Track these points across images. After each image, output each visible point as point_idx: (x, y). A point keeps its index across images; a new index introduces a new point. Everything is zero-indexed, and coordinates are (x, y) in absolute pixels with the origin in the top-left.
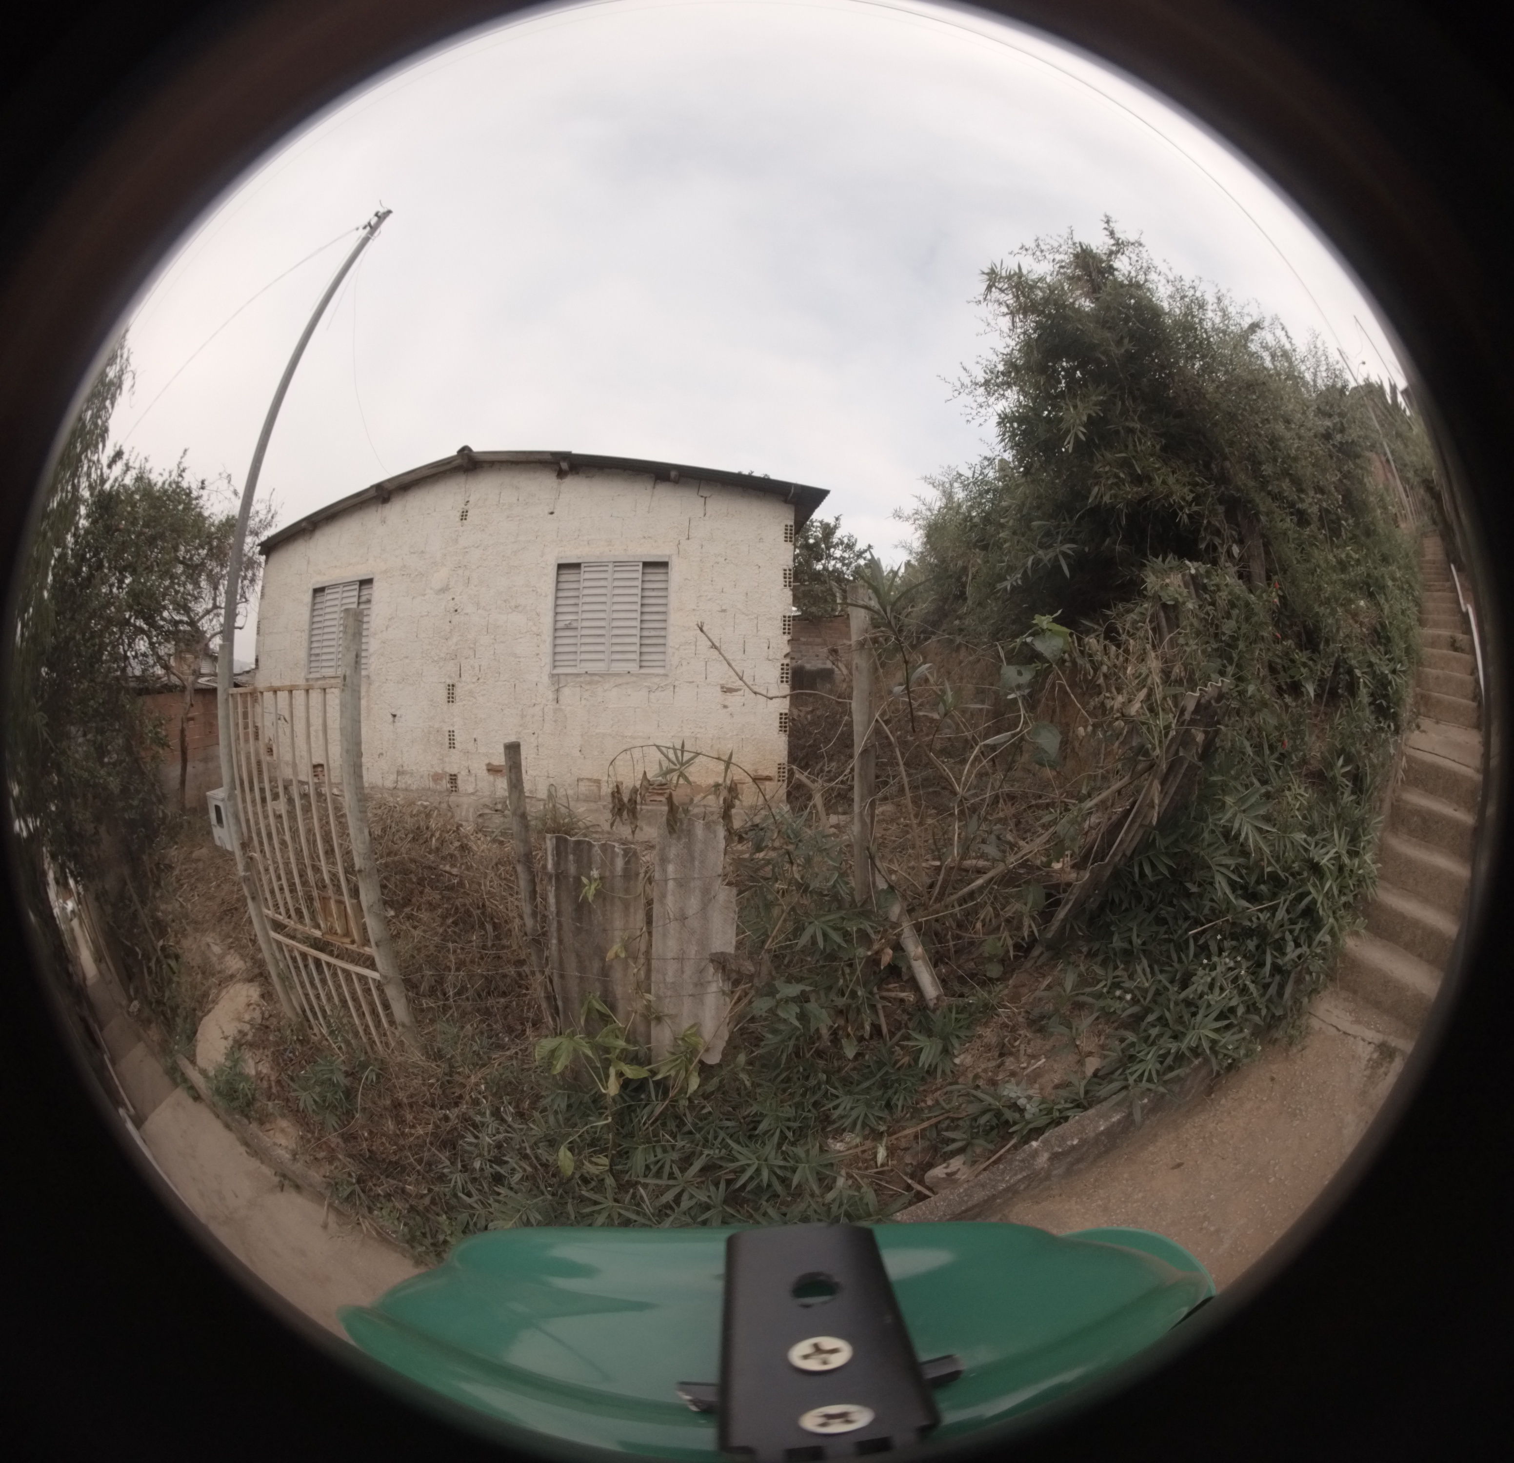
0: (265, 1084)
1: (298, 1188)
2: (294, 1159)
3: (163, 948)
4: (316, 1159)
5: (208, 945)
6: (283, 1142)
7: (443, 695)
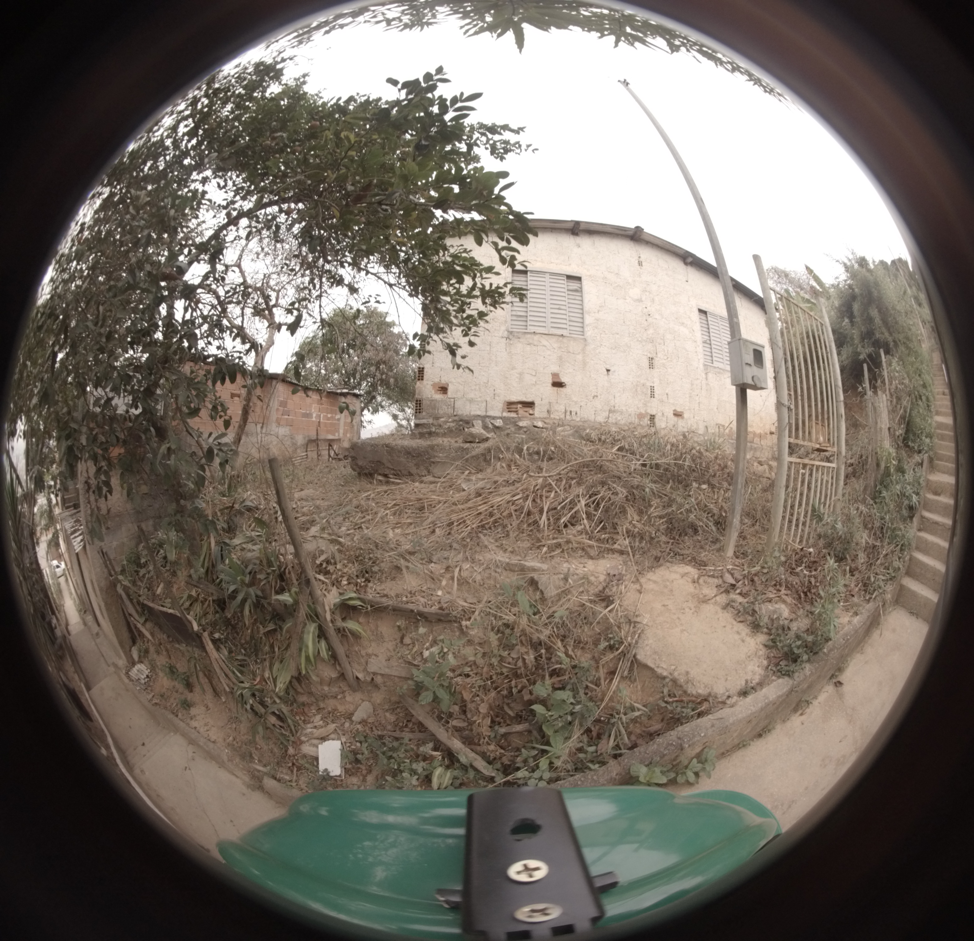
7: (646, 363)
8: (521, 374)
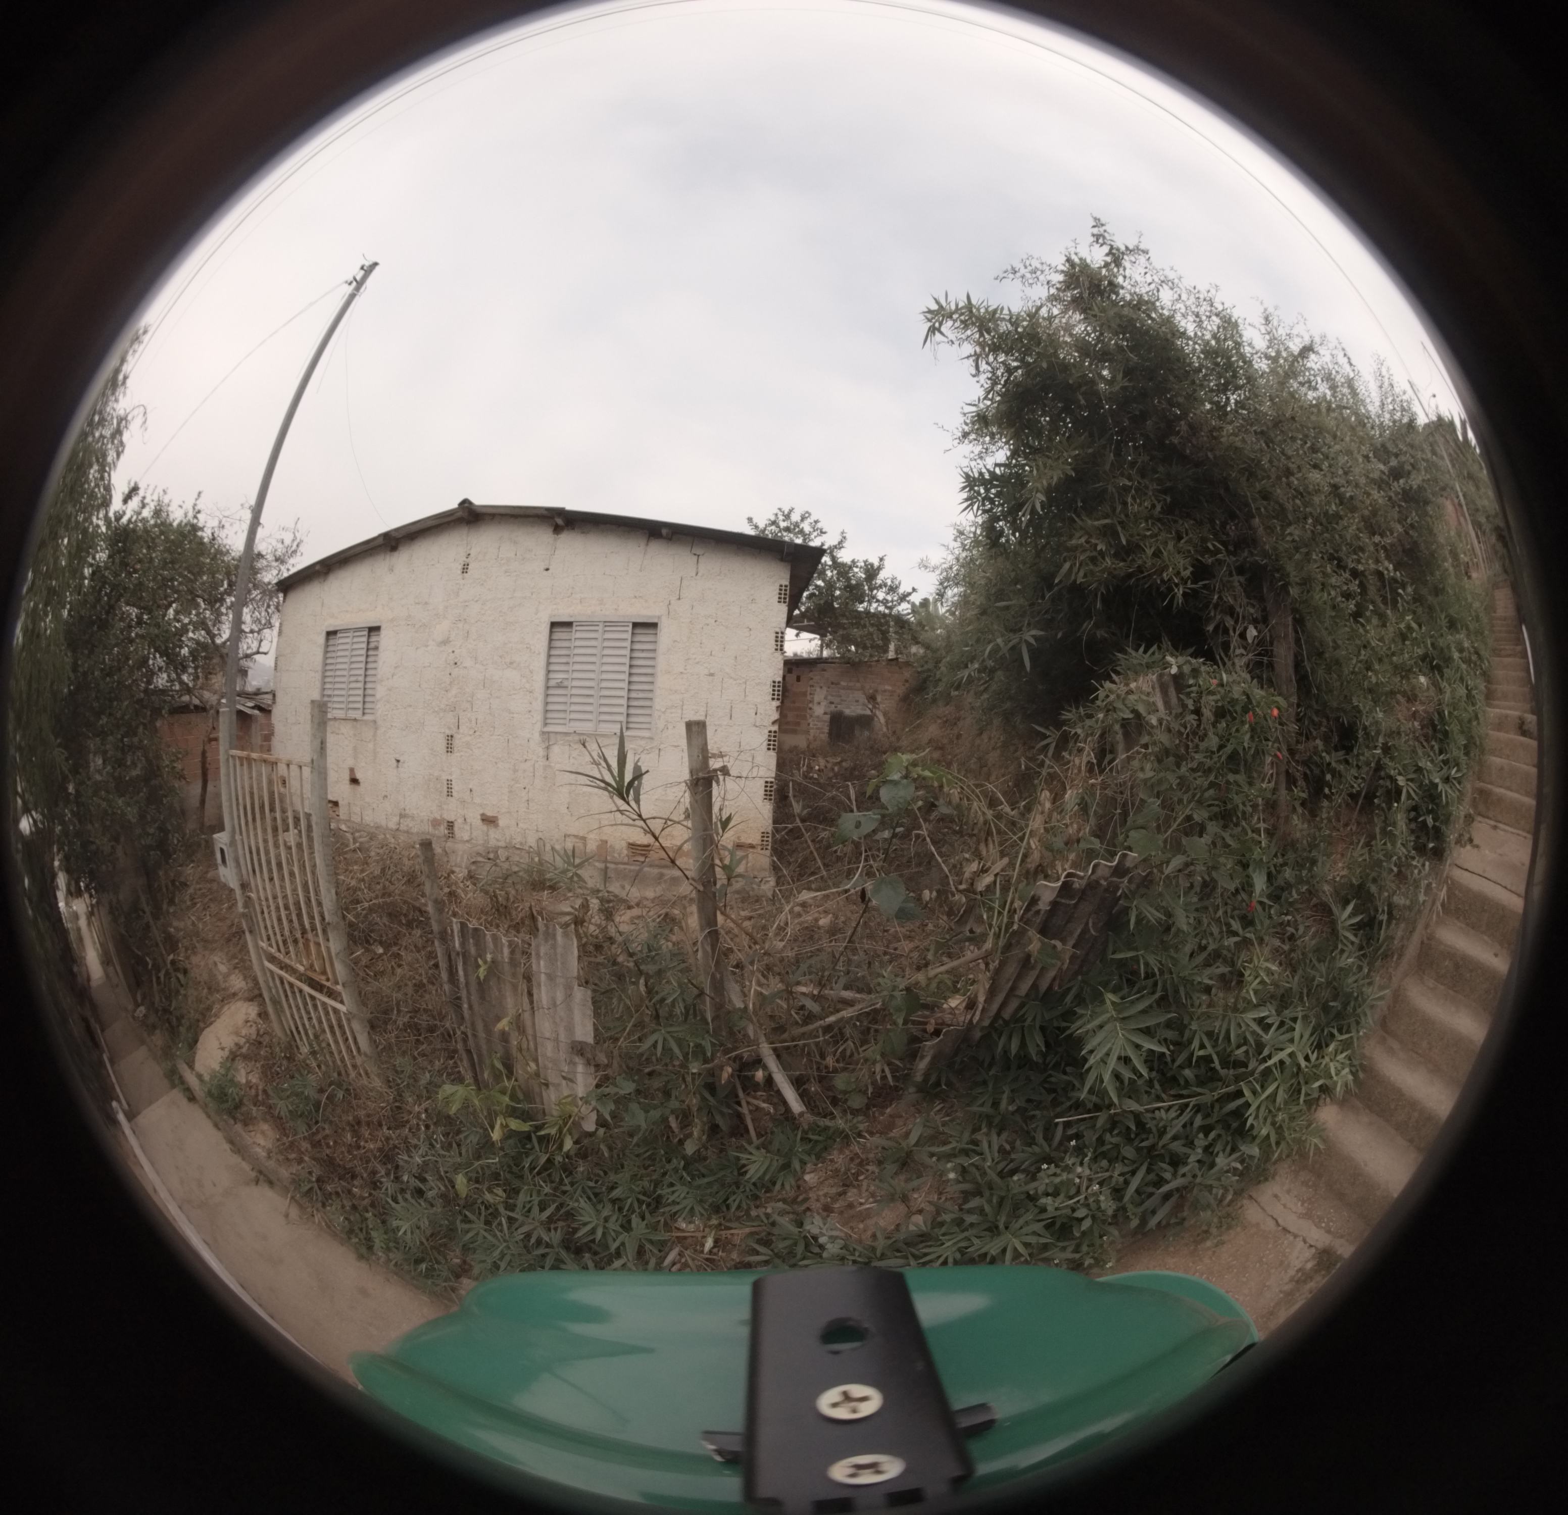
0: (253, 1092)
1: (271, 1183)
2: (269, 1157)
3: (173, 962)
4: (288, 1159)
5: (215, 964)
6: (262, 1142)
7: (442, 744)
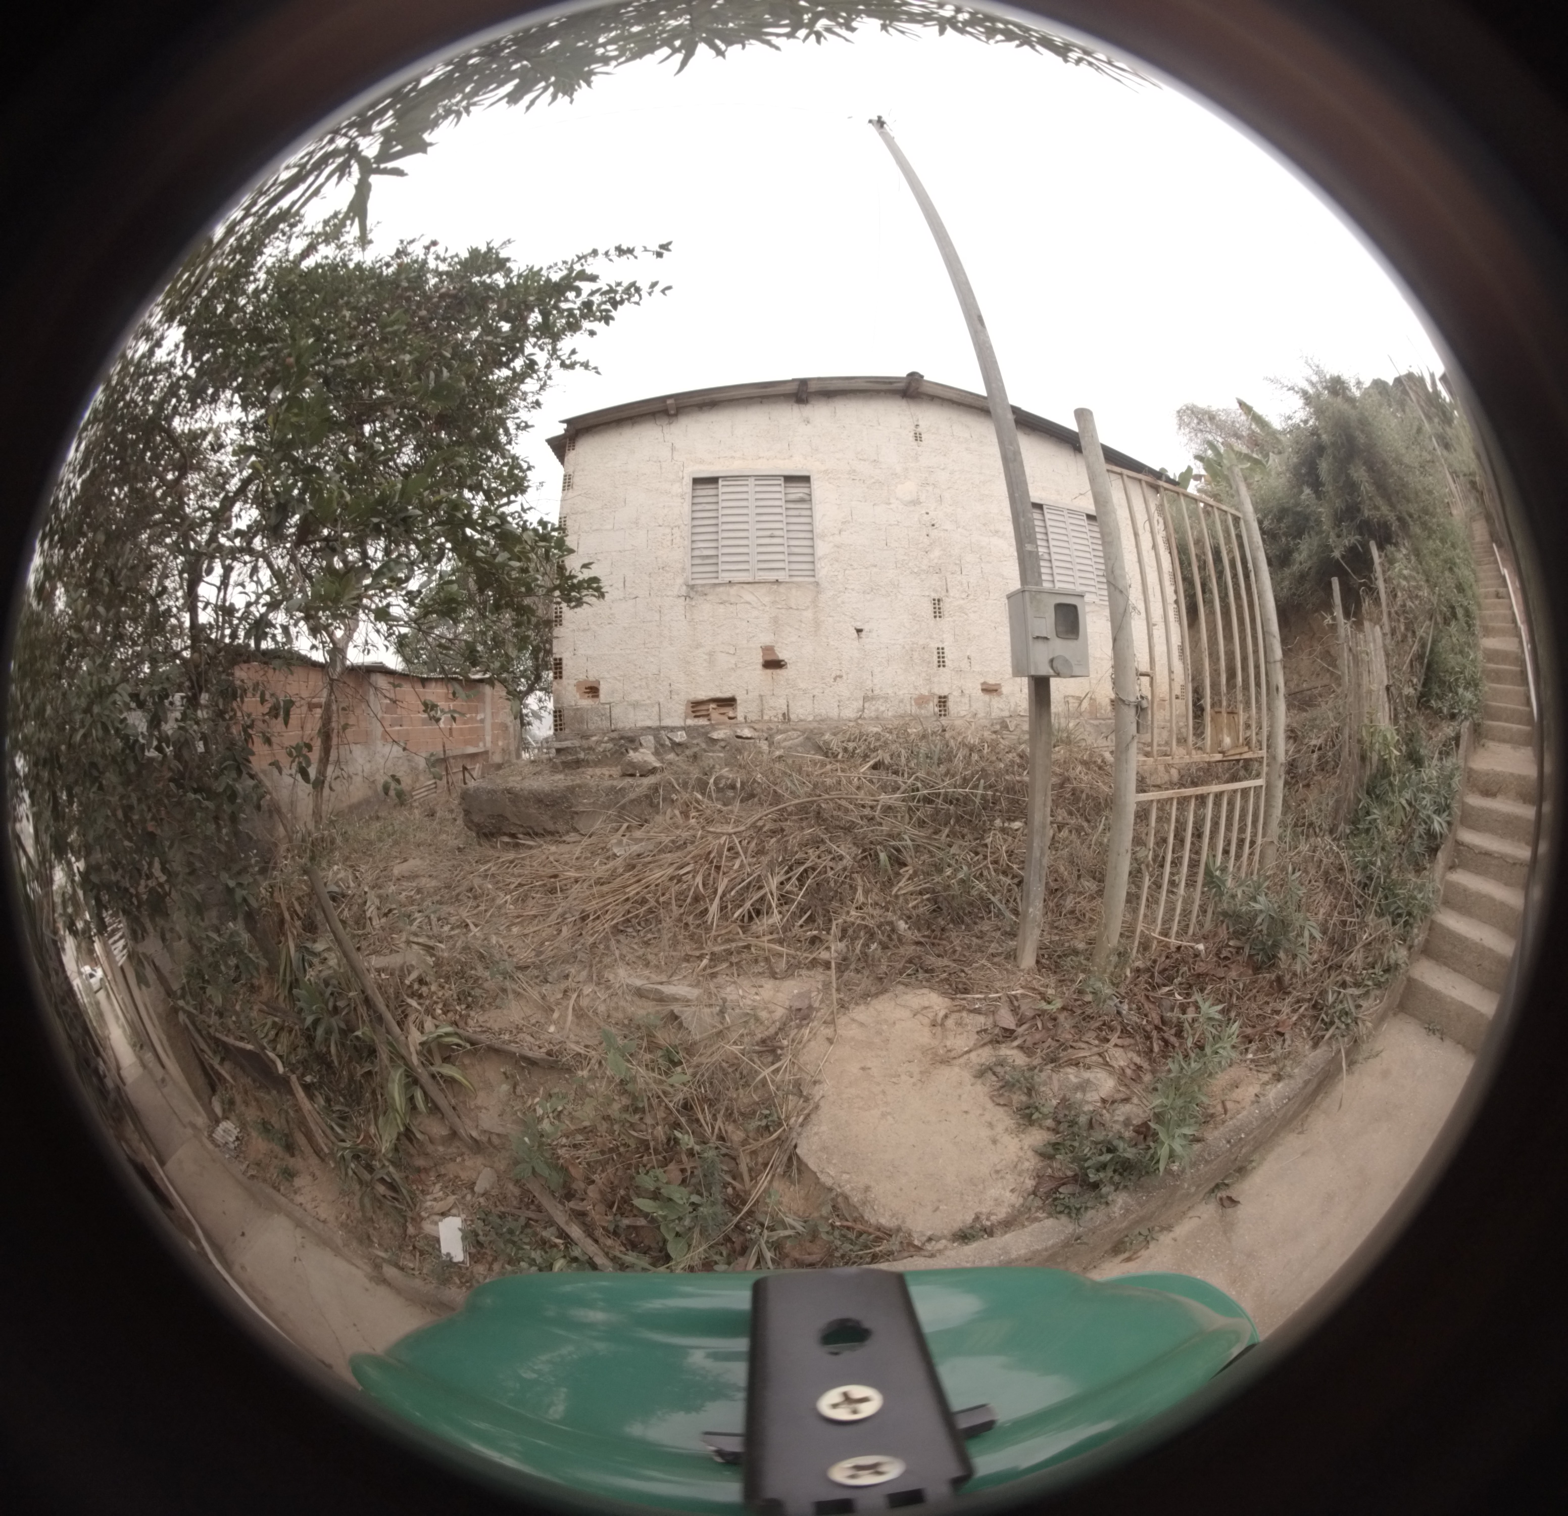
7: (927, 609)
8: (711, 654)
